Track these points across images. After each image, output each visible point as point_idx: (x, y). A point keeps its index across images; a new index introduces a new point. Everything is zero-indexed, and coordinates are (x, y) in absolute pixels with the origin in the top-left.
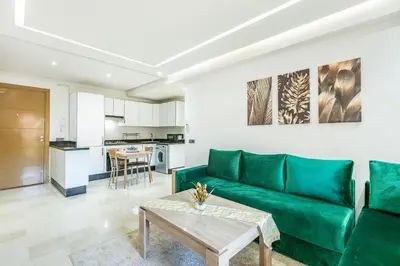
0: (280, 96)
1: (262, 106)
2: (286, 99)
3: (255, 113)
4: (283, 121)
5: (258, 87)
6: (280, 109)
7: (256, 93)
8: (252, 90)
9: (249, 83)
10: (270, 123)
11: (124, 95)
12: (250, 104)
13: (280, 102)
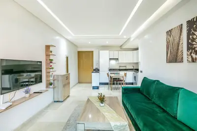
0: (188, 38)
1: (175, 48)
2: (193, 40)
3: (171, 54)
4: (190, 59)
5: (173, 34)
6: (188, 49)
7: (171, 39)
8: (169, 37)
9: (167, 32)
10: (182, 61)
11: (119, 49)
12: (168, 48)
13: (188, 43)
